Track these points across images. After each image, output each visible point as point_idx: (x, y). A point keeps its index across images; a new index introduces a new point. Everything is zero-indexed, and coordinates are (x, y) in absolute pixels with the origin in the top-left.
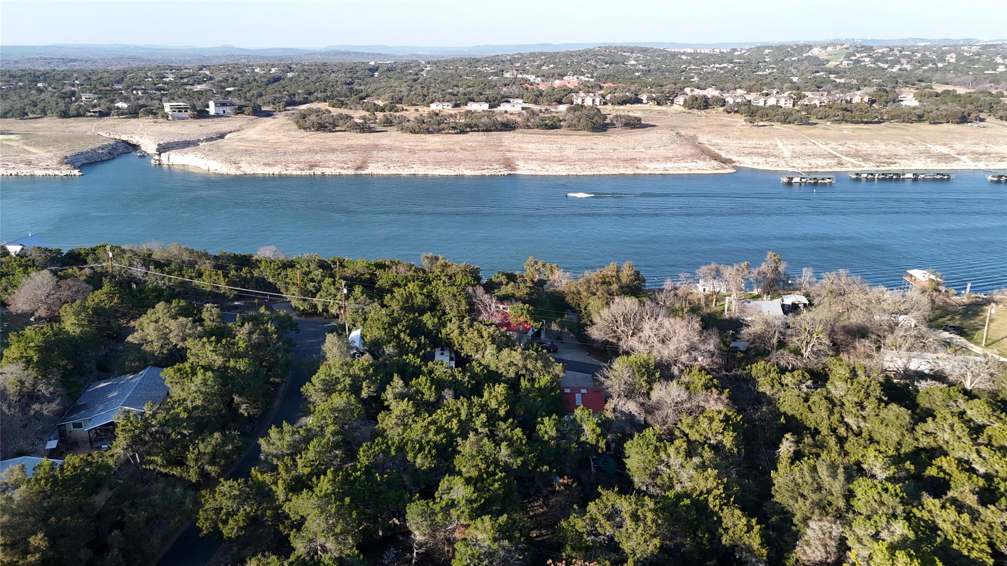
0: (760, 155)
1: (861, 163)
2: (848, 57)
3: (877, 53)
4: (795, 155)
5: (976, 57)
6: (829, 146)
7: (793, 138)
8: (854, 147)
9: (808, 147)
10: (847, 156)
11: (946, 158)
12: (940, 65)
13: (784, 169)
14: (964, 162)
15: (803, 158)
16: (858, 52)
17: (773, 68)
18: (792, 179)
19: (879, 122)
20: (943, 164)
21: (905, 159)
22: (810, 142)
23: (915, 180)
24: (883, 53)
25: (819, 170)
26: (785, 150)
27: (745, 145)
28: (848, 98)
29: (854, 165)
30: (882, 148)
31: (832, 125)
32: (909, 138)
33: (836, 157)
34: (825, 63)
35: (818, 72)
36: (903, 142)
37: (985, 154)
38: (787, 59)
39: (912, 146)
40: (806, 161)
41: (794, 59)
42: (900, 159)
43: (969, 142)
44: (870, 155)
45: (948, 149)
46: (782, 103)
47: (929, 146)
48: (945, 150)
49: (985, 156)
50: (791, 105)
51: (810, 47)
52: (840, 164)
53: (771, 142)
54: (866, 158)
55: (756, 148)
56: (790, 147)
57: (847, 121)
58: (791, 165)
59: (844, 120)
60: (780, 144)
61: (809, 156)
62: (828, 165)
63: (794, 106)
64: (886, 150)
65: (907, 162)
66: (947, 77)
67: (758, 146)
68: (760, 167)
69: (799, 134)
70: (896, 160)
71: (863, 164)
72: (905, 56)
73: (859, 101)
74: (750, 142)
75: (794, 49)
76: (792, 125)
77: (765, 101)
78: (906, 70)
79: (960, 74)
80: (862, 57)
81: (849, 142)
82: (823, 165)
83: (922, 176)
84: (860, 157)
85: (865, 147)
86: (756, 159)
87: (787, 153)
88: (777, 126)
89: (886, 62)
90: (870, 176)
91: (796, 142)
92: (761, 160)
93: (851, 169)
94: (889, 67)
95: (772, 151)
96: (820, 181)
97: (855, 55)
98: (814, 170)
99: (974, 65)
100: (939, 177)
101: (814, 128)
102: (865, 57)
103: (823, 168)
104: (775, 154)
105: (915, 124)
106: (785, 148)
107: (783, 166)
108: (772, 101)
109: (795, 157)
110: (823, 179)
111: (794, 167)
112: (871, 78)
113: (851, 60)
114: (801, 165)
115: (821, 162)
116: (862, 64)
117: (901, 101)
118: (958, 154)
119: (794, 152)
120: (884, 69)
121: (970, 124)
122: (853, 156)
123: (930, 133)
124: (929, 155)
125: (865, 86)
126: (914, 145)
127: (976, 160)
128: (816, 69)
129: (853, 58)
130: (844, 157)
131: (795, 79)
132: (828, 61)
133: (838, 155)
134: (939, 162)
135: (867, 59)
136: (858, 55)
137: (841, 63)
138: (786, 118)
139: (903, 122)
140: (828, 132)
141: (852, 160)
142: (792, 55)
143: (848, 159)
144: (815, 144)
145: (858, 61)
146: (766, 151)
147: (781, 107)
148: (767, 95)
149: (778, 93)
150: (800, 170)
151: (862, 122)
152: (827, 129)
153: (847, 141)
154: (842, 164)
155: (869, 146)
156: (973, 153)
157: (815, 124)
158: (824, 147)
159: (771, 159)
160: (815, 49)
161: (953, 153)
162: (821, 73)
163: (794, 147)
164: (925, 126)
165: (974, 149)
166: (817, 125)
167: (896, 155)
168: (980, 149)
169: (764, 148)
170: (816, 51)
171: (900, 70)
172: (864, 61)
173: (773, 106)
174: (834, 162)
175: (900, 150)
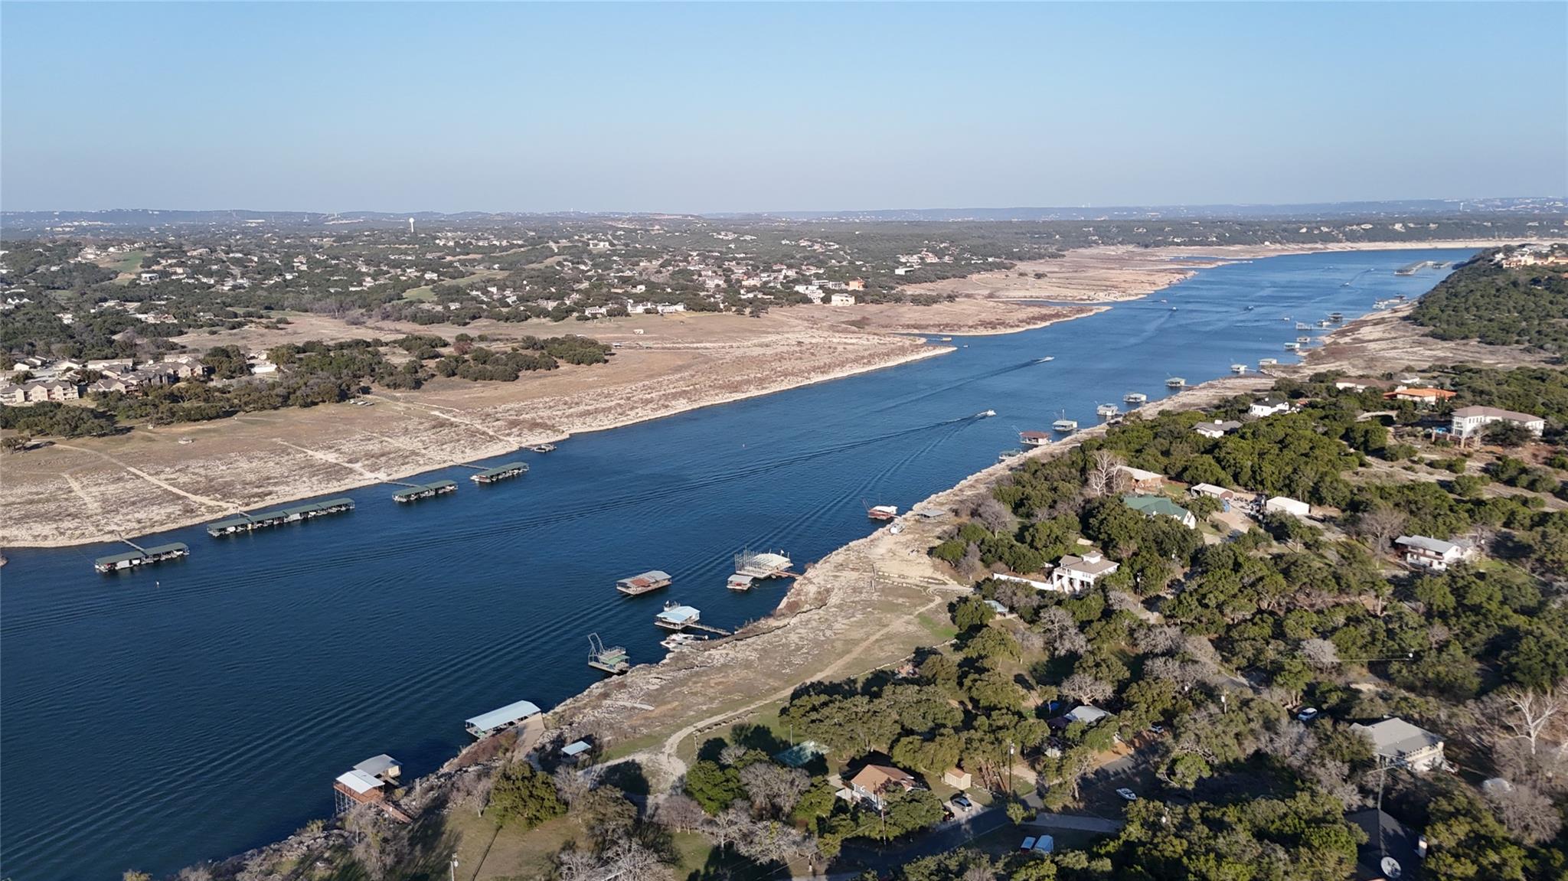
0: (44, 517)
1: (220, 503)
2: (147, 264)
3: (193, 257)
4: (110, 507)
5: (333, 262)
6: (163, 476)
7: (96, 469)
8: (202, 471)
9: (129, 485)
10: (195, 493)
11: (333, 472)
12: (289, 277)
13: (96, 540)
14: (361, 474)
15: (125, 511)
16: (163, 258)
17: (21, 296)
18: (115, 564)
19: (229, 414)
20: (336, 483)
21: (282, 483)
22: (129, 472)
23: (305, 521)
24: (201, 257)
25: (158, 529)
26: (87, 499)
27: (11, 499)
28: (171, 371)
29: (211, 510)
30: (244, 467)
31: (156, 430)
32: (279, 441)
33: (179, 497)
34: (112, 276)
35: (105, 300)
36: (273, 452)
37: (383, 455)
38: (41, 269)
39: (286, 458)
40: (129, 517)
41: (53, 269)
42: (275, 484)
43: (358, 437)
44: (231, 484)
45: (336, 455)
46: (58, 394)
47: (310, 453)
48: (331, 457)
49: (383, 459)
50: (76, 395)
51: (79, 247)
52: (189, 511)
53: (58, 484)
54: (225, 491)
55: (31, 502)
56: (94, 490)
57: (180, 420)
58: (108, 528)
59: (173, 417)
60: (75, 485)
61: (134, 503)
62: (169, 517)
63: (81, 396)
64: (251, 471)
65: (287, 489)
66: (304, 301)
67: (36, 497)
68: (49, 544)
69: (106, 457)
70: (270, 488)
71: (224, 505)
72: (237, 262)
73: (190, 373)
74: (19, 491)
75: (49, 249)
76: (87, 438)
77: (26, 393)
78: (241, 287)
79: (319, 295)
80: (170, 265)
81: (193, 463)
82: (161, 518)
83: (313, 514)
84: (217, 491)
85: (219, 470)
86: (39, 528)
87: (93, 506)
88: (62, 445)
89: (210, 274)
90: (240, 529)
91: (102, 477)
92: (47, 529)
93: (209, 517)
94: (217, 282)
95: (64, 504)
96: (163, 558)
97: (158, 263)
98: (148, 531)
99: (333, 275)
100: (334, 510)
101: (129, 439)
102: (176, 265)
103: (162, 524)
104: (72, 510)
105: (283, 411)
106: (87, 493)
107: (92, 535)
108: (38, 395)
109: (108, 512)
110: (168, 553)
111: (112, 532)
112: (194, 310)
113: (154, 272)
114: (122, 526)
115: (157, 513)
116: (174, 277)
117: (253, 366)
118: (350, 461)
119: (105, 501)
120: (210, 286)
121: (352, 401)
122: (206, 492)
123: (304, 427)
124: (314, 469)
125: (190, 327)
126: (288, 454)
127: (374, 468)
128: (98, 295)
129: (155, 268)
130: (189, 495)
131: (67, 319)
132: (117, 274)
133: (182, 493)
134: (329, 481)
135: (180, 270)
136: (164, 262)
137: (140, 278)
138: (74, 424)
139: (263, 408)
140: (155, 447)
141: (205, 500)
142: (49, 262)
143: (198, 499)
144: (138, 477)
145: (164, 274)
146: (52, 506)
147: (59, 405)
148: (28, 376)
149: (44, 364)
150: (125, 537)
151: (203, 419)
152: (151, 440)
153: (190, 462)
154: (192, 511)
155: (224, 468)
156: (369, 455)
157: (129, 429)
158: (153, 479)
159: (66, 524)
160: (88, 250)
161: (342, 460)
162: (111, 303)
163: (102, 488)
164: (295, 414)
165: (367, 448)
166: (132, 433)
167: (269, 479)
168: (374, 447)
169: (48, 500)
170: (90, 254)
171: (234, 288)
172: (175, 273)
173: (42, 404)
174: (175, 509)
175: (271, 467)
